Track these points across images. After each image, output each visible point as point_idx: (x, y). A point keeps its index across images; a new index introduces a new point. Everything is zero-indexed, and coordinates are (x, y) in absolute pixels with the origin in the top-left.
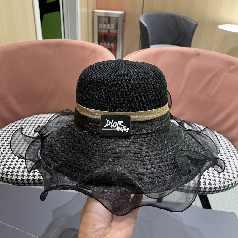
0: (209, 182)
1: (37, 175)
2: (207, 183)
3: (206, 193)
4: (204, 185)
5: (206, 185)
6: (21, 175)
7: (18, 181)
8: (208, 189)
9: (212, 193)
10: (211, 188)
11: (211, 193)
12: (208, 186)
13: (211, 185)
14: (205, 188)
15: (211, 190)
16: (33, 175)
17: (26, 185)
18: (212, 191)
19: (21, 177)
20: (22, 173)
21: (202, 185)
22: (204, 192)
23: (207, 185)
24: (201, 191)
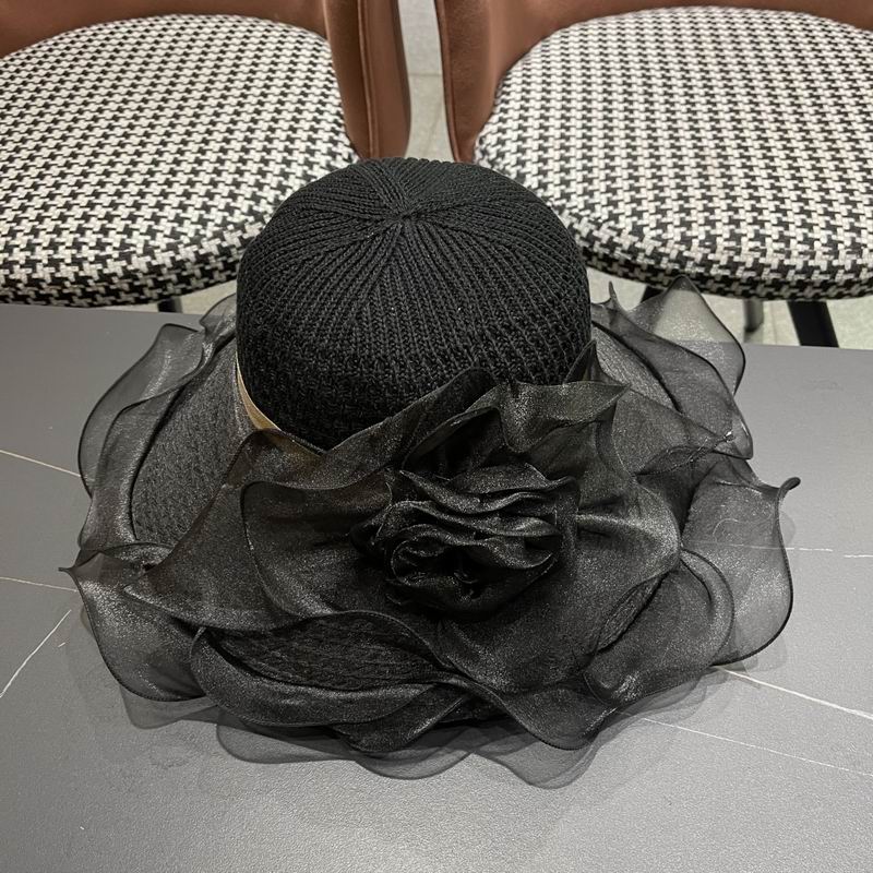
0: (848, 243)
1: (92, 259)
2: (840, 246)
3: (832, 291)
4: (827, 256)
5: (836, 254)
6: (22, 262)
7: (18, 289)
8: (846, 273)
9: (862, 294)
10: (856, 269)
11: (855, 290)
12: (845, 259)
13: (860, 253)
14: (832, 270)
15: (858, 275)
16: (73, 257)
17: (54, 302)
18: (859, 282)
19: (23, 270)
20: (28, 253)
21: (819, 254)
22: (825, 285)
23: (842, 253)
24: (812, 283)
